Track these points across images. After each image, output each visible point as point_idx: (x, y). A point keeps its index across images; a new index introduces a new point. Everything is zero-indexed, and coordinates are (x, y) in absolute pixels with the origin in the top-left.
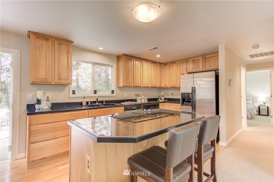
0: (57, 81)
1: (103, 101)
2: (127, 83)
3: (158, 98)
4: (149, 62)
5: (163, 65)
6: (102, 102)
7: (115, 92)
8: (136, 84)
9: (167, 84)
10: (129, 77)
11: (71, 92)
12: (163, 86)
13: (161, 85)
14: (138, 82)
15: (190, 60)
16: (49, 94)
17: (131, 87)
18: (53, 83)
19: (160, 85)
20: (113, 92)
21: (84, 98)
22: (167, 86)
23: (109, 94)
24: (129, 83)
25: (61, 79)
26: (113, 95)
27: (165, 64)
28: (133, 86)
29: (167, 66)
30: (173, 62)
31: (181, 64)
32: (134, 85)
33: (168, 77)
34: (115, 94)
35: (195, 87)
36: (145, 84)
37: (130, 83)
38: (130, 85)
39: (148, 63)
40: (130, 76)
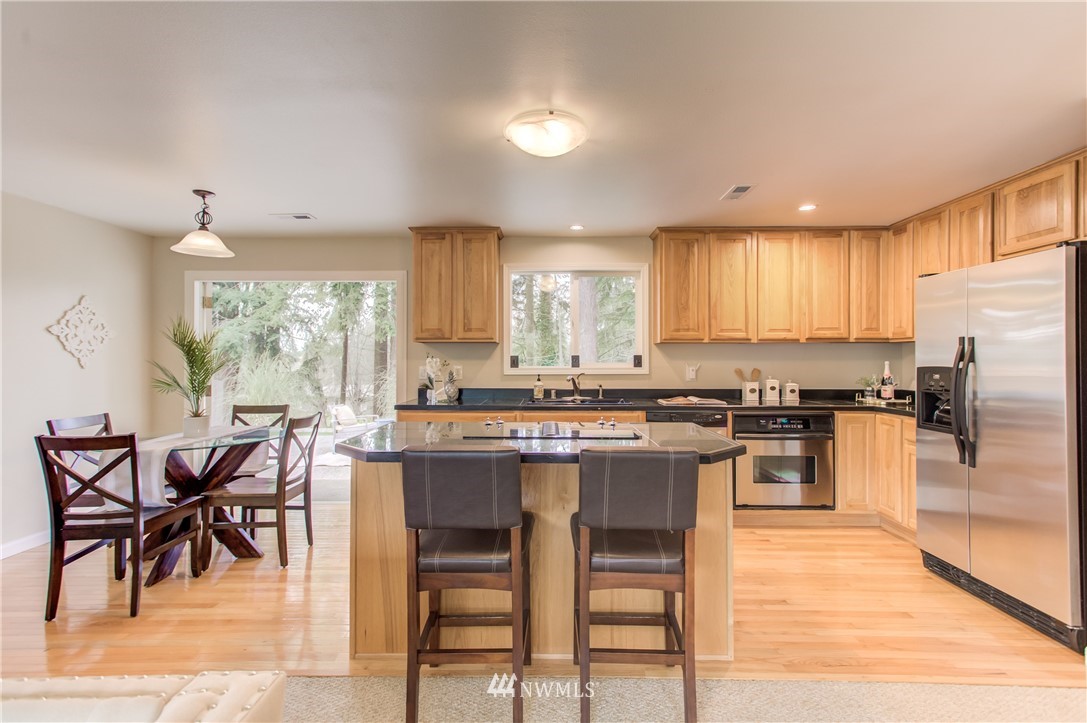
0: (461, 334)
1: (598, 391)
2: (678, 330)
3: (862, 393)
4: (796, 236)
5: (891, 232)
6: (594, 393)
7: (645, 361)
8: (722, 330)
9: (904, 325)
10: (686, 308)
11: (507, 362)
12: (890, 336)
13: (877, 329)
14: (732, 323)
15: (1007, 190)
16: (457, 367)
17: (698, 342)
18: (455, 340)
19: (867, 329)
20: (638, 361)
21: (539, 380)
22: (904, 333)
23: (628, 366)
24: (688, 330)
25: (470, 330)
26: (638, 371)
27: (898, 229)
28: (706, 340)
29: (905, 237)
30: (931, 216)
31: (965, 217)
32: (713, 336)
33: (908, 289)
34: (644, 370)
35: (972, 340)
36: (771, 330)
37: (693, 330)
38: (691, 334)
39: (790, 241)
40: (693, 304)
